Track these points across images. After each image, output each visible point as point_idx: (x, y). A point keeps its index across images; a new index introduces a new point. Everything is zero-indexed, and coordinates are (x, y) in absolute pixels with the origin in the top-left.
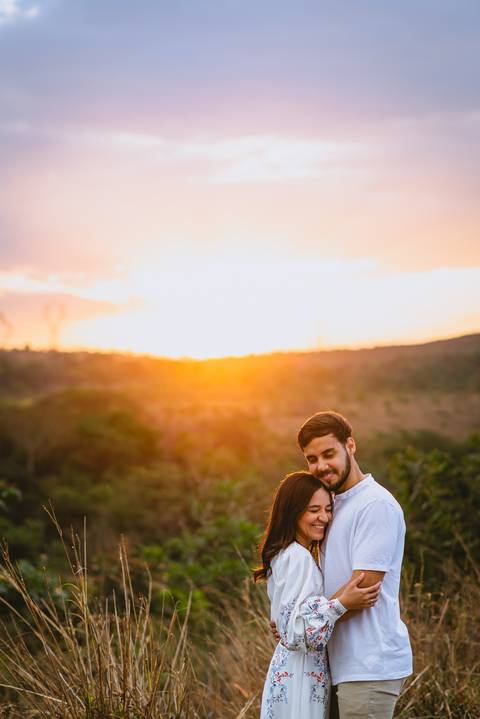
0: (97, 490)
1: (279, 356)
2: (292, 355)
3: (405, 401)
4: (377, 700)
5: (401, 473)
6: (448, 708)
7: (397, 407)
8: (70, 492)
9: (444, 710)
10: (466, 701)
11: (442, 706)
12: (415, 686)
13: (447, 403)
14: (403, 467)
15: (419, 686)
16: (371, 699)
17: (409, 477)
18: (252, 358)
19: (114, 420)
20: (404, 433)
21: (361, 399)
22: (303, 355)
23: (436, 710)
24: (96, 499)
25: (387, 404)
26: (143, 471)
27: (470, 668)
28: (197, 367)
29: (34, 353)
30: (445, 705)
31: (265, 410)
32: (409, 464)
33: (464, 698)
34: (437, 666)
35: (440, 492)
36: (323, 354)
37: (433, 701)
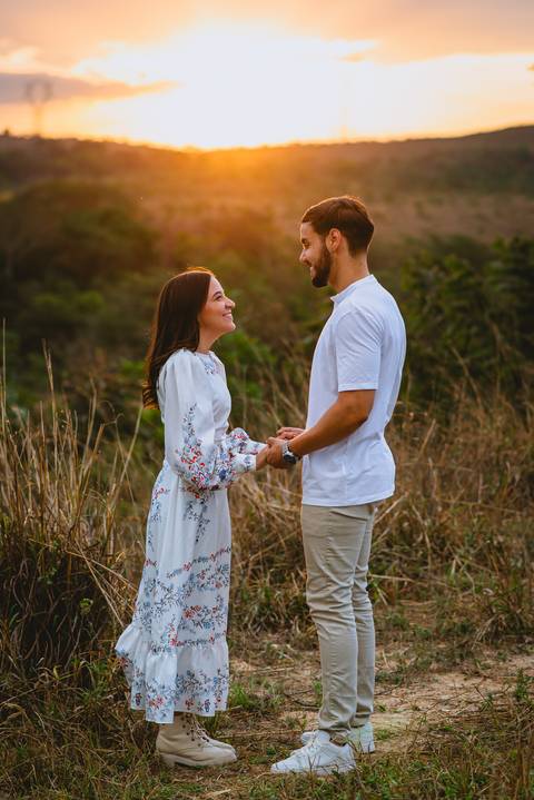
0: (86, 297)
1: (296, 148)
2: (311, 147)
3: (439, 203)
4: (335, 521)
5: (413, 281)
6: (427, 540)
7: (430, 209)
8: (53, 300)
9: (423, 542)
10: (448, 531)
11: (421, 537)
12: (392, 513)
13: (487, 204)
14: (416, 275)
15: (396, 514)
16: (330, 520)
17: (422, 285)
18: (265, 149)
19: (106, 219)
20: (436, 239)
21: (389, 199)
22: (323, 147)
23: (414, 541)
24: (83, 308)
25: (418, 205)
26: (137, 277)
27: (455, 495)
28: (203, 158)
29: (15, 139)
30: (424, 538)
31: (279, 209)
32: (423, 271)
33: (446, 528)
34: (419, 493)
35: (456, 303)
36: (348, 146)
37: (411, 532)
